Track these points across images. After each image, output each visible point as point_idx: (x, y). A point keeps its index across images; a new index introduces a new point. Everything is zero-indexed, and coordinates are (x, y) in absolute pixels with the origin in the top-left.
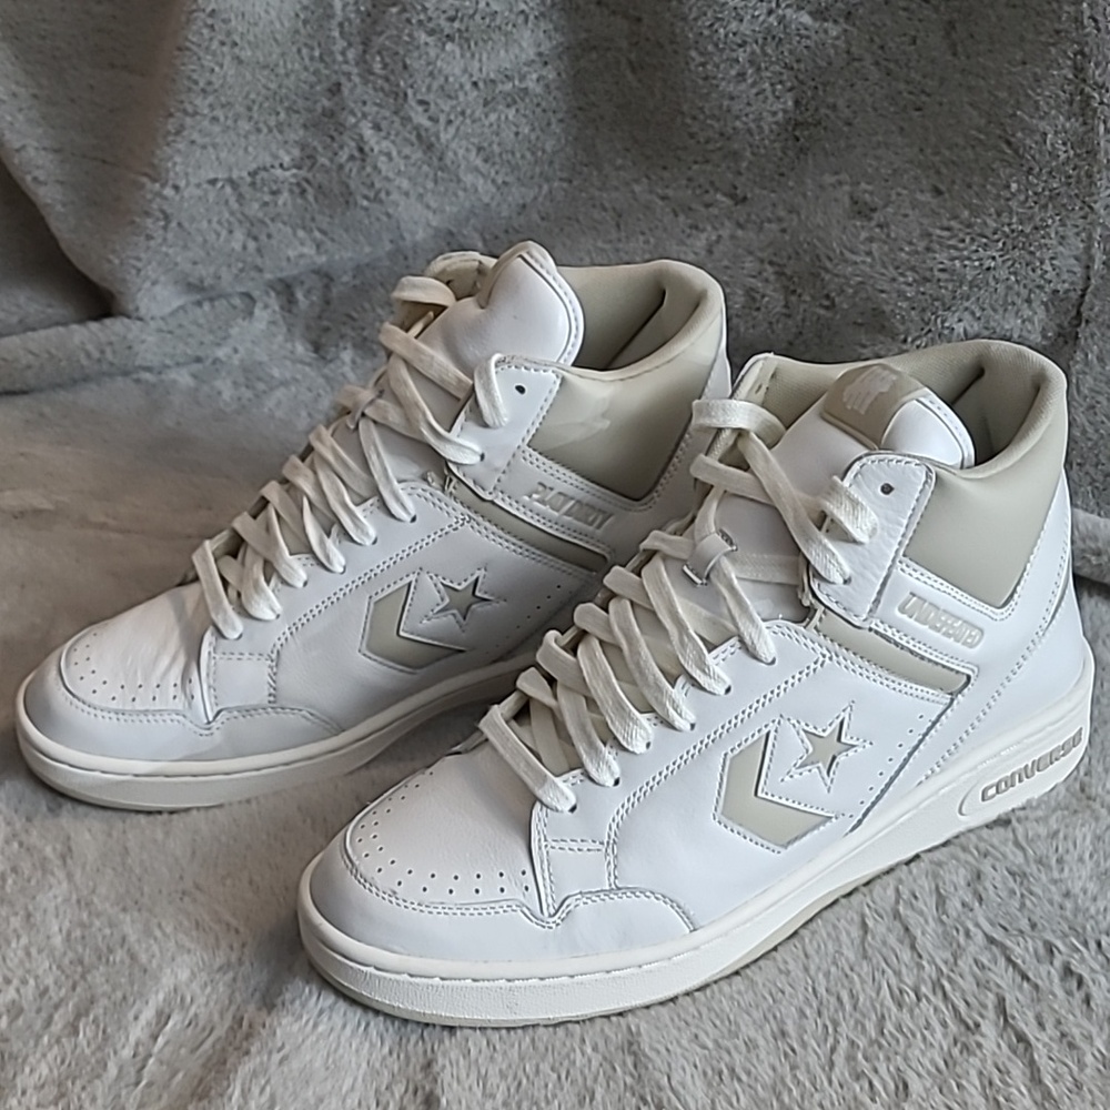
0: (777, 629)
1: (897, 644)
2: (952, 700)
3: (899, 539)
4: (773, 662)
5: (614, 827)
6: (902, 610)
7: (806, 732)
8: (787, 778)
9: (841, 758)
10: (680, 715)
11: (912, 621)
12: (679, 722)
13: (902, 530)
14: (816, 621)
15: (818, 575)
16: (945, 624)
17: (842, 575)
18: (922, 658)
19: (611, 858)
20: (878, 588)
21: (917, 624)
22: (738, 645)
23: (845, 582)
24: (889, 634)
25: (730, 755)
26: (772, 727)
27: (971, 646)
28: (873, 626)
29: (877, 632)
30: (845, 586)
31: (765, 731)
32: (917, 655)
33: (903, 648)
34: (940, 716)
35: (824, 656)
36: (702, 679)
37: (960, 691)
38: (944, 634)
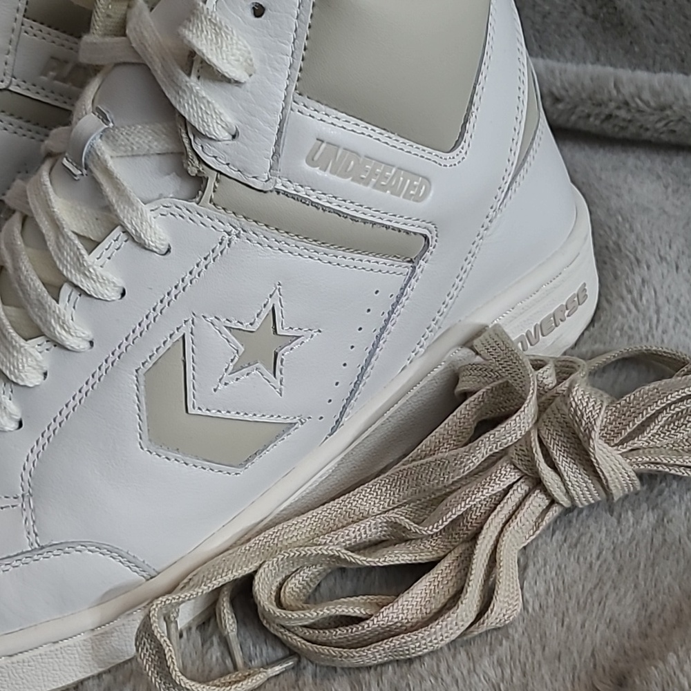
0: (164, 211)
1: (316, 205)
2: (414, 268)
3: (287, 72)
4: (169, 250)
5: (26, 477)
6: (311, 161)
7: (229, 328)
8: (221, 387)
9: (285, 354)
10: (69, 333)
11: (326, 174)
12: (70, 341)
13: (288, 59)
14: (209, 192)
15: (197, 133)
16: (373, 173)
17: (226, 128)
18: (354, 219)
19: (28, 513)
20: (274, 138)
21: (334, 178)
22: (123, 237)
23: (234, 137)
24: (302, 194)
25: (143, 370)
26: (186, 329)
27: (418, 199)
28: (279, 186)
29: (286, 194)
30: (235, 142)
31: (178, 336)
32: (346, 216)
33: (324, 209)
34: (403, 289)
35: (229, 234)
36: (86, 285)
37: (421, 256)
38: (375, 187)
